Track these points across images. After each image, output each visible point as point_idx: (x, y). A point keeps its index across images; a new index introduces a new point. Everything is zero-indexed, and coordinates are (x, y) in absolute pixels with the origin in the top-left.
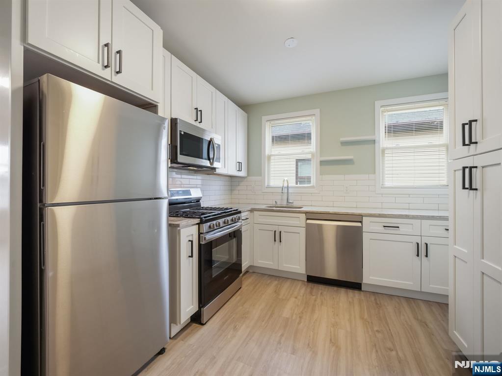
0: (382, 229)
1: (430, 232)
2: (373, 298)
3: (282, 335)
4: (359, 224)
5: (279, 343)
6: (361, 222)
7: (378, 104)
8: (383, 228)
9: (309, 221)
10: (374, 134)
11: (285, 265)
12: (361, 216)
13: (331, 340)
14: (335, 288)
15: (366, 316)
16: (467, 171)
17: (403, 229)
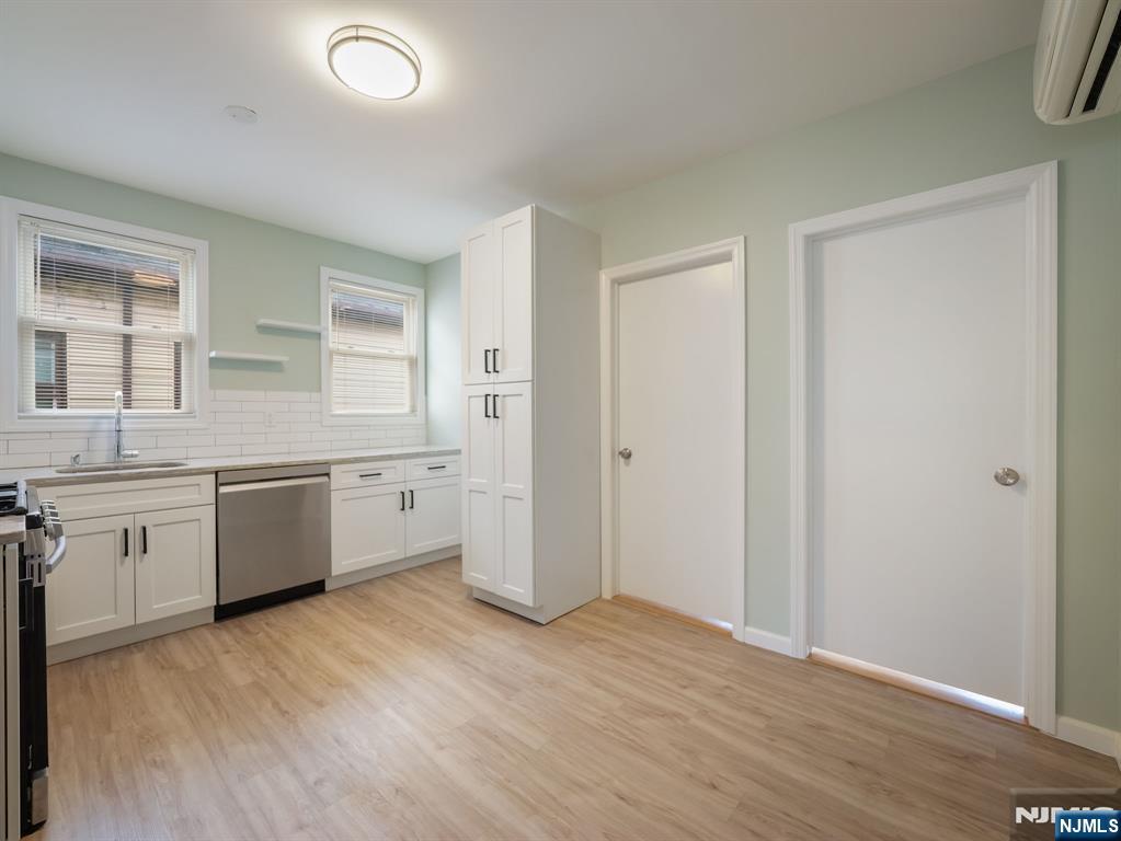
0: (359, 482)
1: (414, 474)
2: (350, 594)
3: (276, 704)
4: (326, 478)
5: (284, 713)
6: (328, 475)
7: (326, 272)
8: (359, 479)
9: (223, 490)
10: (319, 324)
11: (155, 607)
12: (327, 463)
13: (352, 662)
14: (283, 607)
15: (365, 617)
16: (490, 399)
17: (386, 477)
